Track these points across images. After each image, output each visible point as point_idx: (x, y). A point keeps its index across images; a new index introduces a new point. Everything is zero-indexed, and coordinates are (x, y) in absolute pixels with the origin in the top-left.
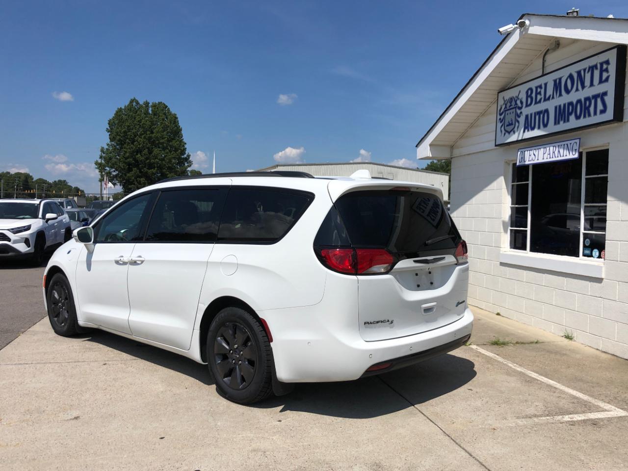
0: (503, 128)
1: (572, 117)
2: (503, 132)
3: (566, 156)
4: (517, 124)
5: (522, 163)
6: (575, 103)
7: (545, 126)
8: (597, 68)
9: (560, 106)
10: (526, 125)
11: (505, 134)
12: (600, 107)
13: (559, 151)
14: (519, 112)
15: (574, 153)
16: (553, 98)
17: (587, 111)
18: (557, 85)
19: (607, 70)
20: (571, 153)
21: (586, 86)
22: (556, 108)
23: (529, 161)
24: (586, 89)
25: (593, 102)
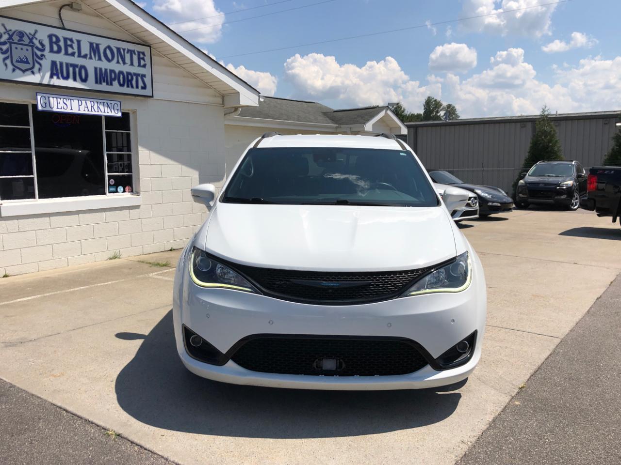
0: (8, 62)
1: (115, 83)
2: (10, 67)
3: (108, 112)
4: (37, 66)
5: (48, 109)
6: (117, 72)
7: (84, 80)
8: (135, 54)
9: (101, 69)
10: (55, 72)
11: (14, 70)
12: (141, 84)
13: (98, 107)
14: (39, 53)
15: (117, 112)
16: (91, 58)
17: (129, 83)
18: (94, 49)
19: (143, 59)
20: (113, 111)
21: (127, 64)
22: (96, 69)
23: (58, 108)
24: (126, 65)
25: (134, 78)
